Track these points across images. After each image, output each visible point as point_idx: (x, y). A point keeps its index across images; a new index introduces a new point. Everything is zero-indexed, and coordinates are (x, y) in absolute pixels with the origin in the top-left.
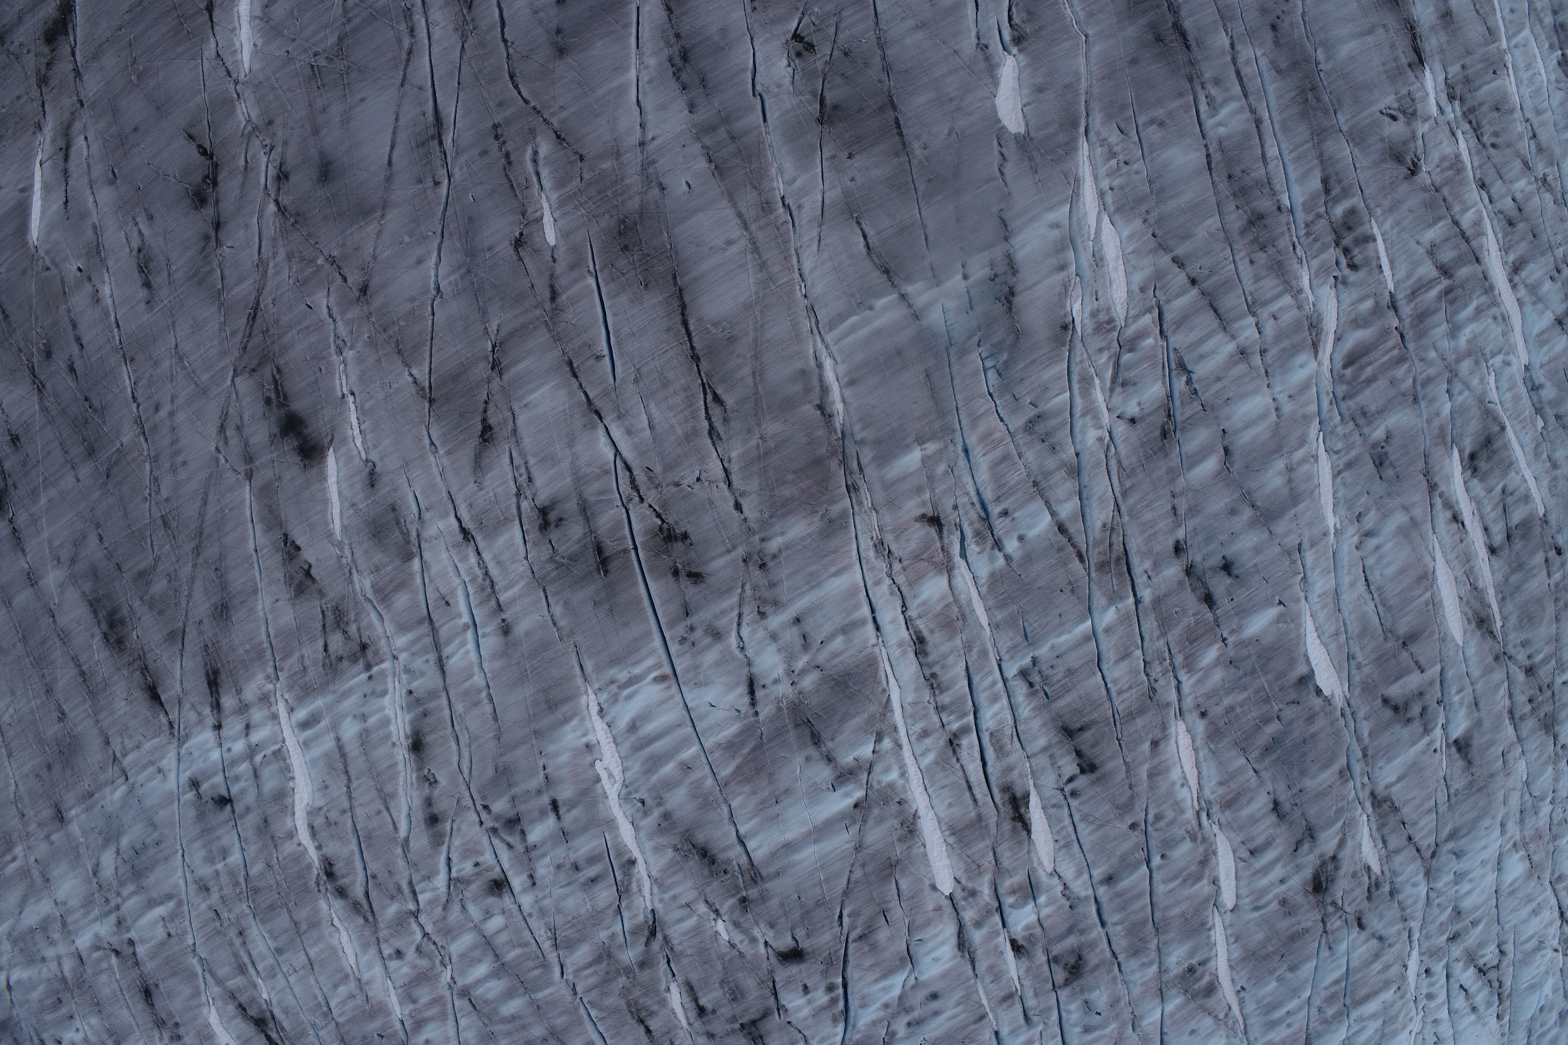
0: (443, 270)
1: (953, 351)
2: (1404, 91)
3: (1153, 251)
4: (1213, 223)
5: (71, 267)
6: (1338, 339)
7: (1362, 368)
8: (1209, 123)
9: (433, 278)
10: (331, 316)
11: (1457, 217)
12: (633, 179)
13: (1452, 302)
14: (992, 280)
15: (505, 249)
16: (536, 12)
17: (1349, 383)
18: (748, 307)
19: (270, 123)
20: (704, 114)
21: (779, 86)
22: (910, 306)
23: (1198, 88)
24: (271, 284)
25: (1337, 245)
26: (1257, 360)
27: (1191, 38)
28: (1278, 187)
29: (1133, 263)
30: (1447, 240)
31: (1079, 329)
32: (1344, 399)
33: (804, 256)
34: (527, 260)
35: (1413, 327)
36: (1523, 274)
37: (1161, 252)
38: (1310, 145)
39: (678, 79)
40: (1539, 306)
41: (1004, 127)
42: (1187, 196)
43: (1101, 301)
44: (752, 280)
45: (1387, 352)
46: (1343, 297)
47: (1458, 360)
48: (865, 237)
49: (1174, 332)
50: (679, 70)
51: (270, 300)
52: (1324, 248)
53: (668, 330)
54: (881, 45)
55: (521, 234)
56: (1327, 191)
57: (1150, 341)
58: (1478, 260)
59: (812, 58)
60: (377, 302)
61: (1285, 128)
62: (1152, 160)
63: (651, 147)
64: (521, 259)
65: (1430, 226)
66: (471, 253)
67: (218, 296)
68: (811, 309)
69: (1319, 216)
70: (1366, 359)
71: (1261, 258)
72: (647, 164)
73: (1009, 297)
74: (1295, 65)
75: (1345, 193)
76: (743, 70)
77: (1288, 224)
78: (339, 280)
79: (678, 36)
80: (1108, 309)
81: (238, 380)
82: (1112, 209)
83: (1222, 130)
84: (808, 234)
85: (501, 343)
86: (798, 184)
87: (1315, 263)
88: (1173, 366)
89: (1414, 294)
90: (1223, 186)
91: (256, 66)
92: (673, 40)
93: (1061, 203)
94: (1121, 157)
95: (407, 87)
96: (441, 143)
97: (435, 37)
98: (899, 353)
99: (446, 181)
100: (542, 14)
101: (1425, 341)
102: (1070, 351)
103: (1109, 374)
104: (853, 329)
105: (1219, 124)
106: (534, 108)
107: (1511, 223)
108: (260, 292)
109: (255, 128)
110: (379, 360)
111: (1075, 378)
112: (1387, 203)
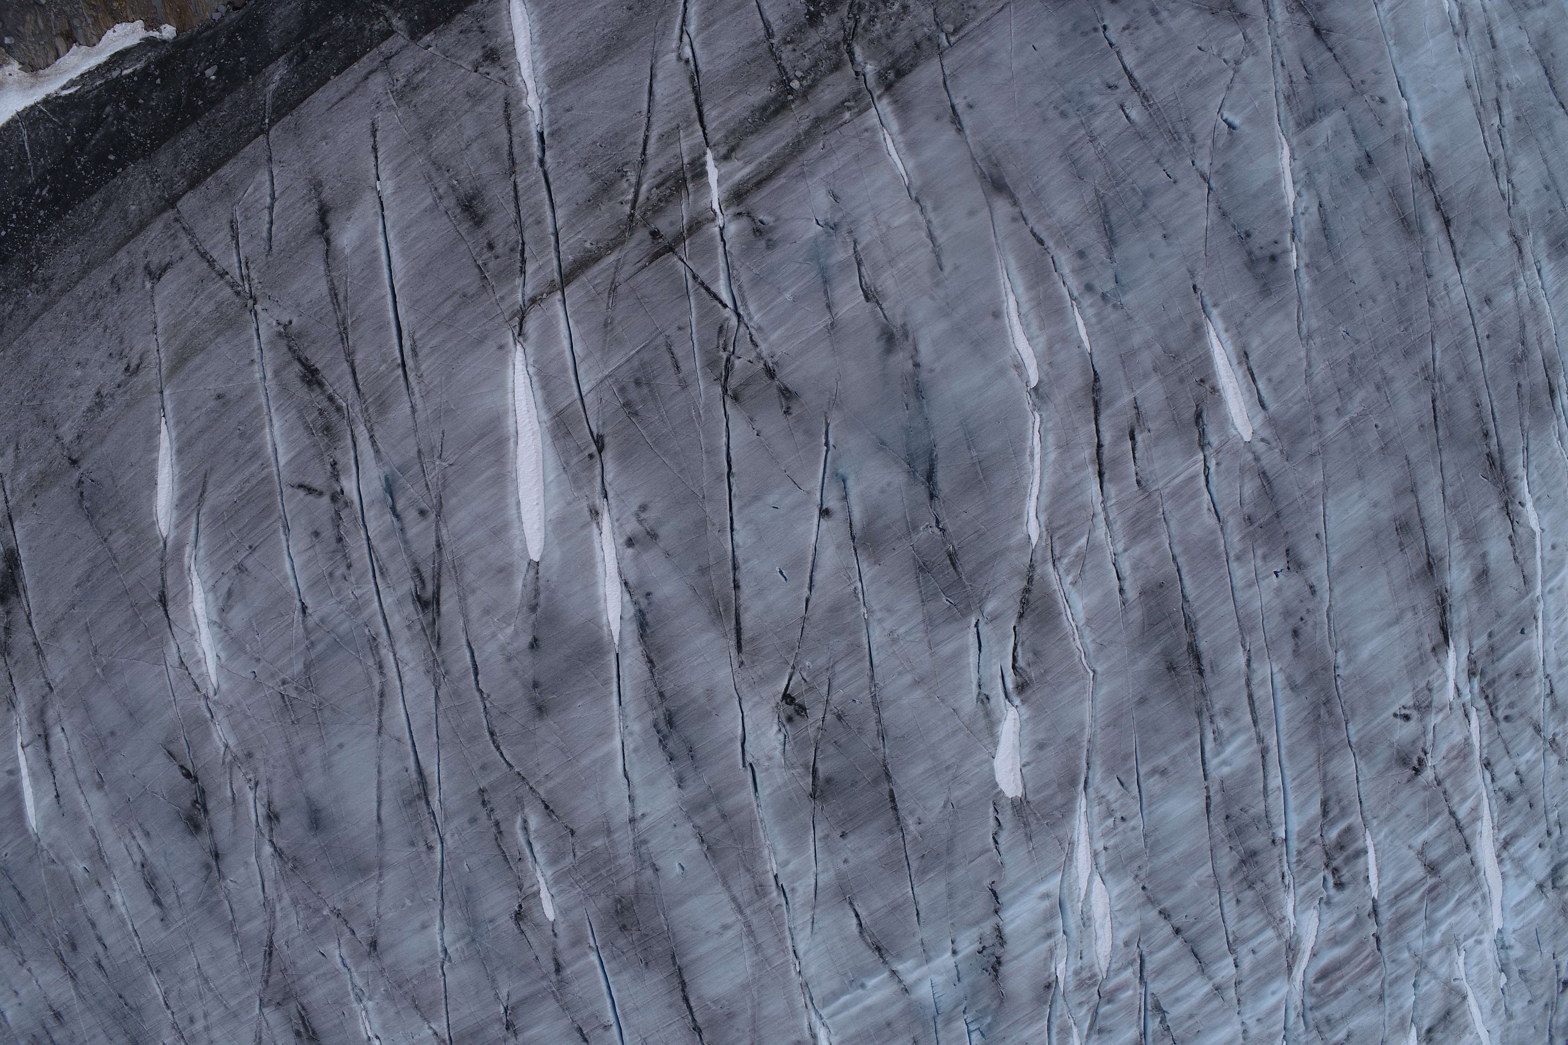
0: (448, 938)
1: (939, 1019)
2: (1424, 684)
3: (1141, 906)
4: (1205, 871)
5: (78, 866)
6: (1314, 955)
7: (1332, 983)
8: (1212, 763)
9: (439, 942)
10: (345, 965)
11: (1454, 809)
12: (626, 859)
13: (1433, 900)
14: (980, 952)
15: (506, 922)
16: (509, 659)
17: (1318, 996)
18: (745, 987)
19: (250, 755)
20: (693, 790)
21: (770, 759)
22: (900, 981)
23: (1207, 723)
24: (280, 928)
25: (1327, 866)
26: (1231, 994)
27: (1205, 662)
28: (1275, 820)
29: (1120, 919)
30: (1440, 835)
31: (1061, 985)
32: (1311, 1009)
33: (798, 938)
34: (529, 934)
35: (1390, 930)
36: (1512, 850)
37: (1150, 906)
38: (1315, 767)
39: (665, 747)
40: (1522, 879)
41: (1001, 791)
42: (1182, 848)
43: (1085, 960)
44: (748, 963)
45: (1361, 963)
46: (1325, 917)
47: (1431, 953)
48: (857, 915)
49: (1153, 981)
50: (665, 737)
51: (282, 942)
52: (1315, 872)
53: (670, 1006)
54: (877, 706)
55: (520, 906)
56: (1325, 813)
57: (1130, 993)
58: (1468, 848)
59: (804, 724)
60: (388, 959)
61: (1292, 754)
62: (1150, 813)
63: (642, 825)
64: (522, 932)
65: (1425, 827)
66: (474, 923)
67: (231, 927)
68: (805, 986)
69: (1313, 842)
70: (1338, 974)
71: (1249, 896)
72: (639, 843)
73: (996, 966)
74: (1312, 676)
75: (1344, 812)
76: (732, 740)
77: (1280, 855)
78: (348, 934)
79: (661, 695)
80: (1092, 966)
81: (266, 1011)
82: (1104, 869)
83: (1226, 770)
84: (802, 918)
85: (513, 1008)
86: (791, 867)
87: (1302, 890)
88: (1149, 1007)
89: (1397, 897)
90: (1220, 830)
91: (224, 687)
92: (657, 700)
93: (1053, 872)
94: (1118, 815)
95: (385, 737)
96: (428, 803)
97: (406, 679)
98: (889, 1024)
99: (439, 846)
100: (515, 663)
101: (1399, 944)
102: (1050, 1007)
103: (1087, 1024)
104: (845, 1007)
105: (1224, 763)
106: (519, 774)
107: (1509, 799)
108: (272, 931)
109: (235, 758)
110: (398, 1013)
111: (1054, 1031)
112: (1384, 813)
